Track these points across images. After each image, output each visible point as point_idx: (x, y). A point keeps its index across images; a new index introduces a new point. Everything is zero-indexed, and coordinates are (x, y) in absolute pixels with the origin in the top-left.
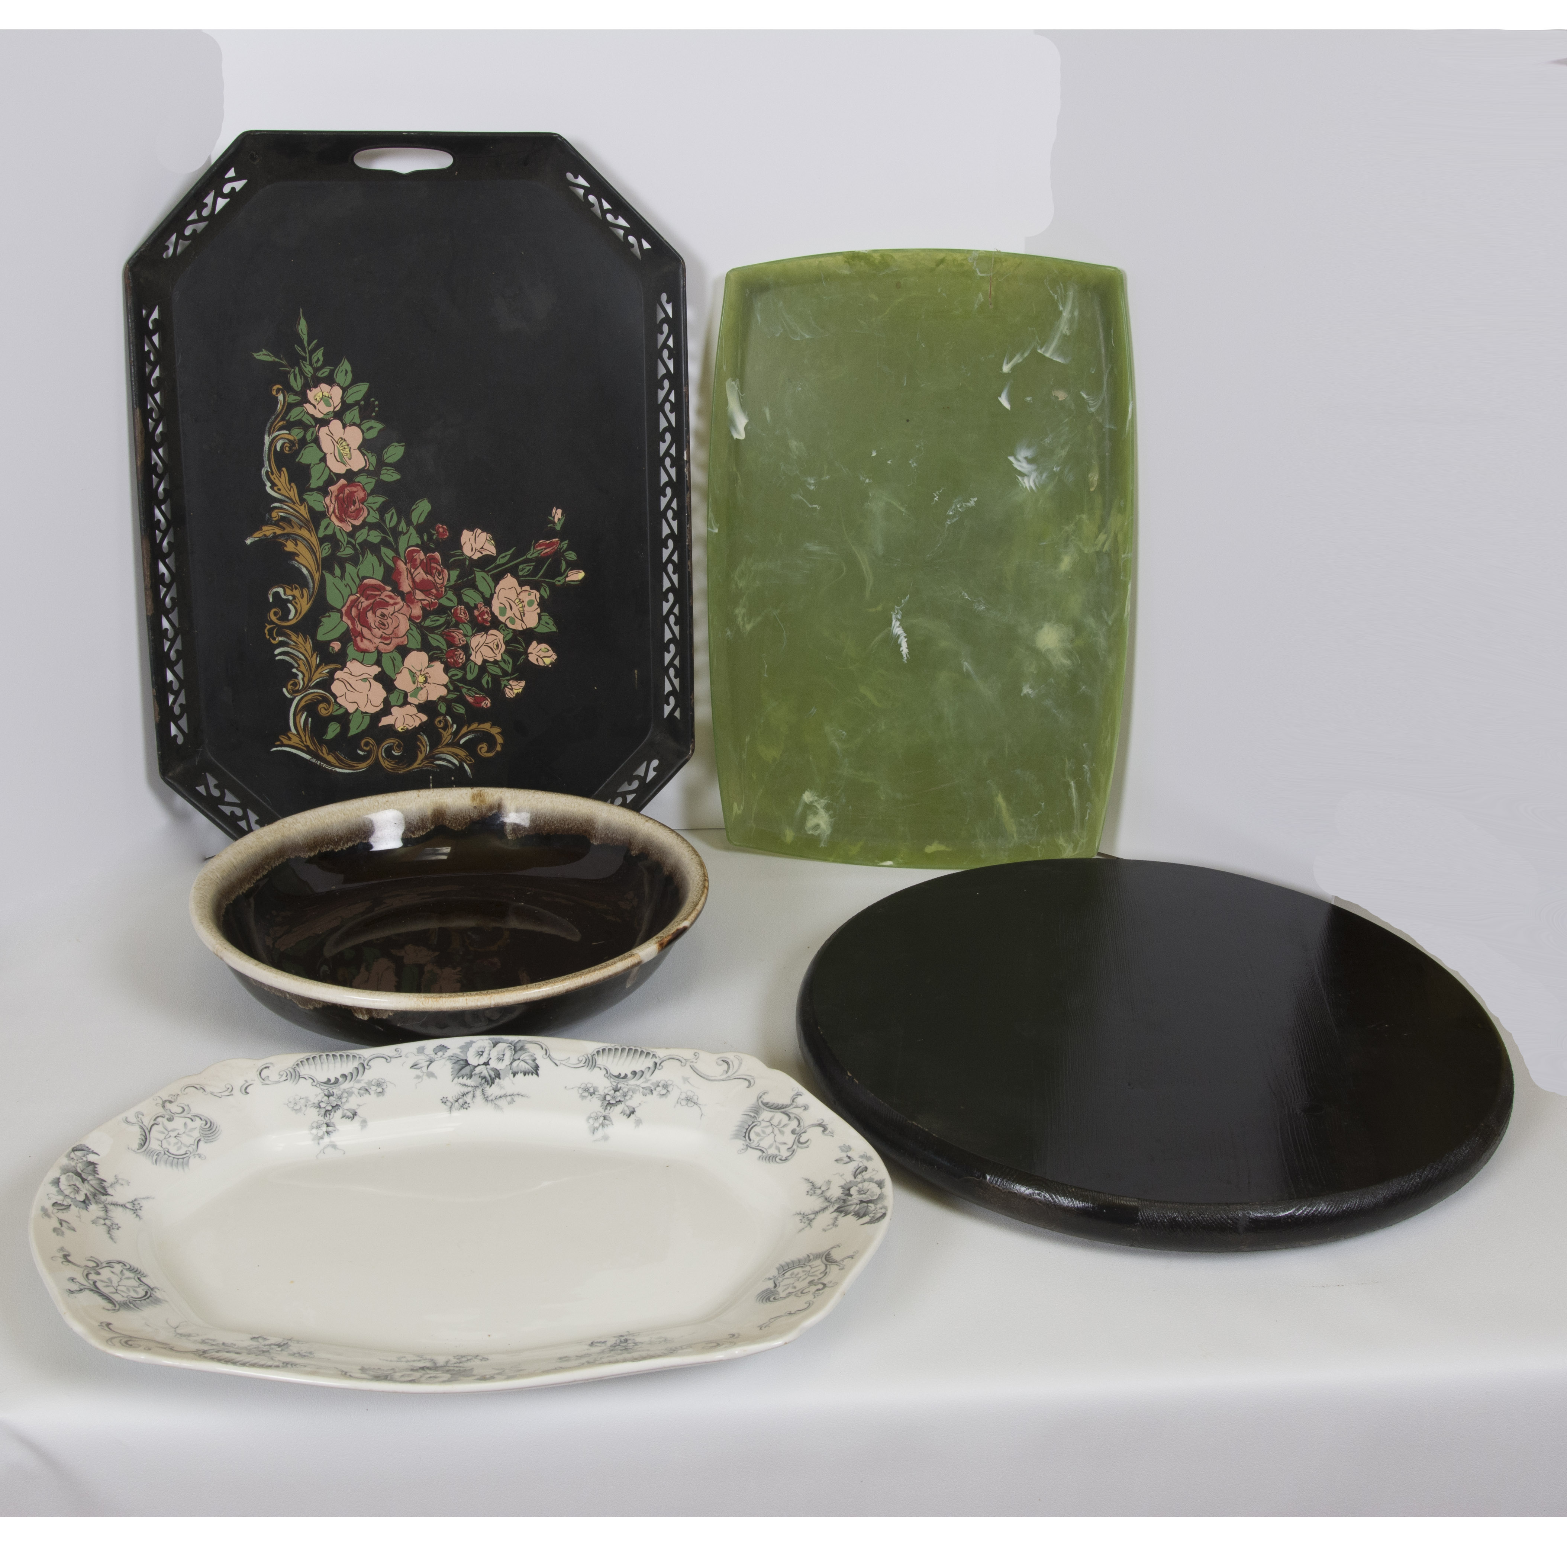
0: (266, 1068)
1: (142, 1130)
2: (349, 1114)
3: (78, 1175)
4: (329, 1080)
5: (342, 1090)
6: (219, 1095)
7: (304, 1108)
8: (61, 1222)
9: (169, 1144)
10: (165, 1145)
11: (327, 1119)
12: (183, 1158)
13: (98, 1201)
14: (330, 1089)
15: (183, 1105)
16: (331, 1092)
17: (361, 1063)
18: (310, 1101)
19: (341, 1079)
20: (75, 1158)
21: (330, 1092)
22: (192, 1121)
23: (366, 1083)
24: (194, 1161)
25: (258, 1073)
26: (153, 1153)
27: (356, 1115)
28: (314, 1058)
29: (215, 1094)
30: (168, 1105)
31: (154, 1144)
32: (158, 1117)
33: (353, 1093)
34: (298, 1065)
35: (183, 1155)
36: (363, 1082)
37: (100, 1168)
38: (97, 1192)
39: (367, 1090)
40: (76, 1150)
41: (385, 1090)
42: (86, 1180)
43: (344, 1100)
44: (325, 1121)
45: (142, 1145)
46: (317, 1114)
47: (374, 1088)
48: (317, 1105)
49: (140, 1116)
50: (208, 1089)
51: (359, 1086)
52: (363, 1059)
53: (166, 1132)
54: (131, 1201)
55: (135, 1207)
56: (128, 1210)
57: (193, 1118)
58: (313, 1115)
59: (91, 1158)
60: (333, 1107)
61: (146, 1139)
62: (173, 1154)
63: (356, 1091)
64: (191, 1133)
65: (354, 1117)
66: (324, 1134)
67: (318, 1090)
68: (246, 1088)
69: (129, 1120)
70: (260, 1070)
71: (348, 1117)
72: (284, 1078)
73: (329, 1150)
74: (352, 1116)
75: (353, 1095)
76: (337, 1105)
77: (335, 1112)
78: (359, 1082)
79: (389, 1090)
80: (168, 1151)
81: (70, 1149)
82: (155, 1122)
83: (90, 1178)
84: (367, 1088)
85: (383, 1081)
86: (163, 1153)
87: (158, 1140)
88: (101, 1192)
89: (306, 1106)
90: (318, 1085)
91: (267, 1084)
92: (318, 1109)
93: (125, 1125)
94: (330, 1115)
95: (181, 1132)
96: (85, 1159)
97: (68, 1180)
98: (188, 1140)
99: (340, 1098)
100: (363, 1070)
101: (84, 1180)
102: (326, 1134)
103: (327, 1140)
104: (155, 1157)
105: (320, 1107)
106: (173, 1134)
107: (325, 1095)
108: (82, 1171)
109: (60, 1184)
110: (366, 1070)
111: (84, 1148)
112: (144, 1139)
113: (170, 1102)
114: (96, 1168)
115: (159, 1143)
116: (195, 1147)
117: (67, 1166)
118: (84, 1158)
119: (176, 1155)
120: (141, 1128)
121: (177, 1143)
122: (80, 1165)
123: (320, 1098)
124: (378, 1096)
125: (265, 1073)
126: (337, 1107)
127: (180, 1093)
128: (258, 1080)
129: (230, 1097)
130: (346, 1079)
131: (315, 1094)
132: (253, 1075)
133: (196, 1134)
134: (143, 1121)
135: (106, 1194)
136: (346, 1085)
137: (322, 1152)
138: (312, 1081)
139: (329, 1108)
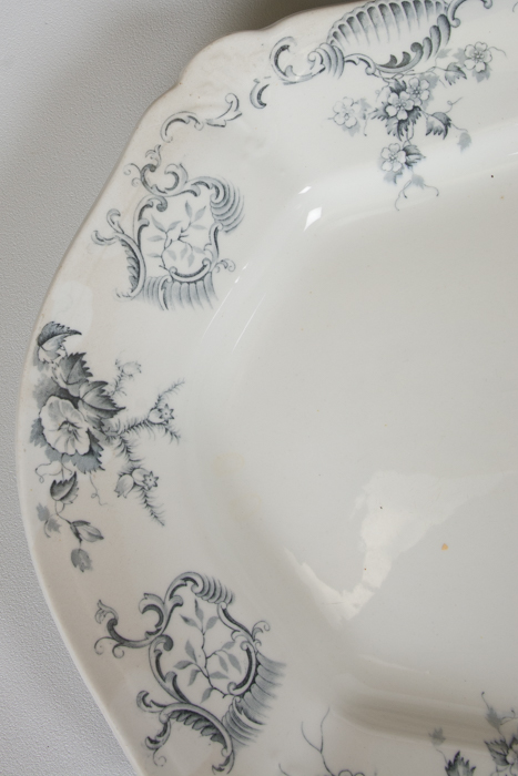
0: (283, 49)
1: (127, 249)
2: (438, 124)
3: (64, 394)
4: (393, 58)
5: (418, 76)
6: (221, 122)
7: (362, 122)
8: (76, 526)
9: (174, 258)
10: (169, 263)
11: (404, 138)
12: (202, 279)
13: (109, 434)
14: (397, 77)
15: (173, 169)
16: (400, 81)
17: (442, 16)
18: (369, 106)
19: (413, 55)
20: (48, 359)
21: (398, 84)
22: (196, 195)
23: (455, 56)
24: (219, 278)
25: (273, 63)
26: (156, 286)
27: (449, 124)
28: (360, 15)
29: (215, 122)
30: (149, 175)
31: (153, 270)
32: (142, 210)
33: (436, 79)
34: (335, 35)
35: (200, 271)
36: (450, 54)
37: (92, 362)
38: (103, 416)
39: (459, 69)
40: (44, 342)
41: (490, 64)
42: (78, 398)
43: (424, 96)
44: (401, 145)
45: (136, 279)
46: (385, 130)
47: (470, 64)
48: (381, 112)
49: (116, 219)
50: (201, 116)
51: (443, 63)
52: (443, 5)
53: (163, 235)
54: (153, 406)
55: (161, 418)
56: (155, 428)
57: (194, 189)
58: (379, 134)
59: (72, 346)
60: (409, 112)
61: (138, 263)
62: (186, 276)
63: (441, 74)
64: (199, 222)
65: (447, 130)
66: (402, 168)
67: (378, 83)
68: (259, 95)
69: (102, 236)
70: (274, 54)
71: (438, 132)
72: (318, 67)
73: (413, 190)
74: (443, 127)
75: (439, 83)
76: (415, 108)
77: (414, 122)
78: (443, 55)
79: (496, 66)
80: (176, 274)
81: (34, 343)
82: (142, 222)
83: (83, 389)
84: (458, 65)
85: (484, 47)
86: (170, 279)
87: (157, 256)
88: (107, 411)
89: (364, 117)
90: (377, 73)
91: (292, 83)
92: (386, 120)
93: (99, 249)
94: (407, 130)
95: (185, 226)
96: (63, 354)
97: (54, 417)
98: (199, 238)
99: (417, 92)
100: (447, 31)
101: (75, 401)
102: (405, 166)
103: (407, 174)
104: (161, 293)
105: (387, 116)
106: (174, 234)
107: (393, 91)
108: (67, 383)
109: (45, 432)
110: (452, 29)
111: (54, 329)
112: (135, 266)
113: (153, 168)
114: (85, 362)
115: (159, 261)
116: (213, 247)
117: (42, 384)
118: (60, 352)
119: (191, 276)
120: (125, 244)
121: (185, 250)
122: (59, 371)
123: (384, 98)
124: (479, 80)
125: (284, 58)
126: (415, 112)
127: (161, 142)
128: (275, 77)
129: (238, 119)
130: (422, 53)
131: (374, 90)
132: (264, 68)
133: (208, 220)
134: (123, 227)
135: (115, 411)
136: (423, 66)
137: (402, 195)
138: (366, 65)
139: (403, 116)
